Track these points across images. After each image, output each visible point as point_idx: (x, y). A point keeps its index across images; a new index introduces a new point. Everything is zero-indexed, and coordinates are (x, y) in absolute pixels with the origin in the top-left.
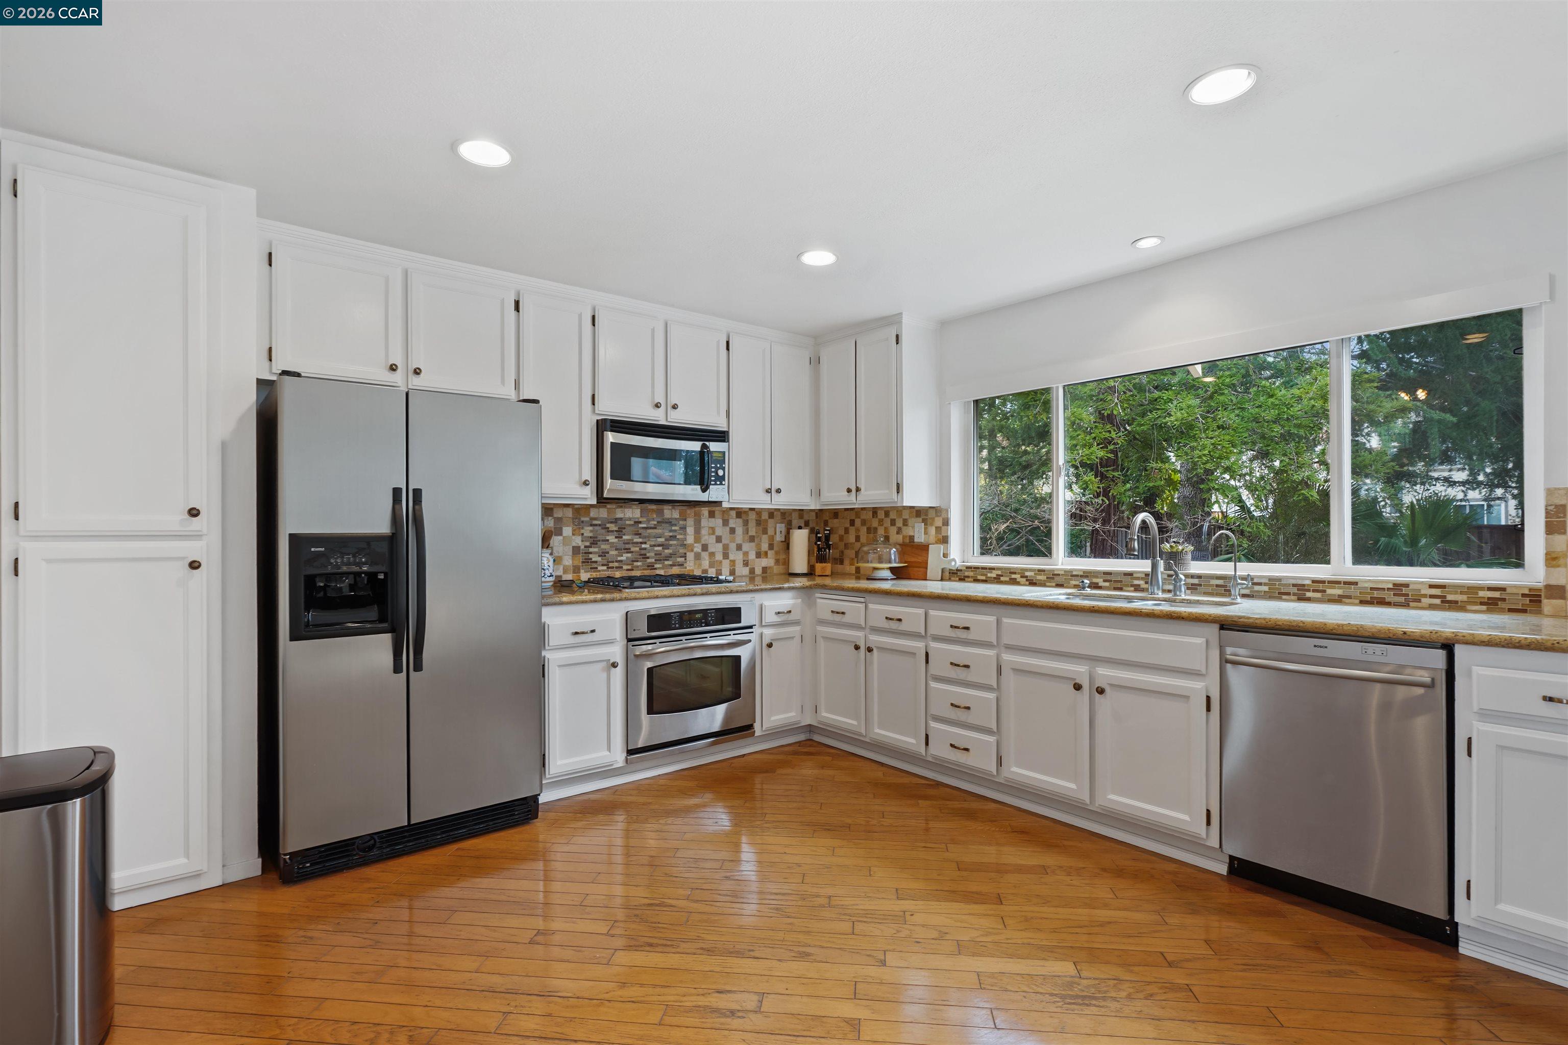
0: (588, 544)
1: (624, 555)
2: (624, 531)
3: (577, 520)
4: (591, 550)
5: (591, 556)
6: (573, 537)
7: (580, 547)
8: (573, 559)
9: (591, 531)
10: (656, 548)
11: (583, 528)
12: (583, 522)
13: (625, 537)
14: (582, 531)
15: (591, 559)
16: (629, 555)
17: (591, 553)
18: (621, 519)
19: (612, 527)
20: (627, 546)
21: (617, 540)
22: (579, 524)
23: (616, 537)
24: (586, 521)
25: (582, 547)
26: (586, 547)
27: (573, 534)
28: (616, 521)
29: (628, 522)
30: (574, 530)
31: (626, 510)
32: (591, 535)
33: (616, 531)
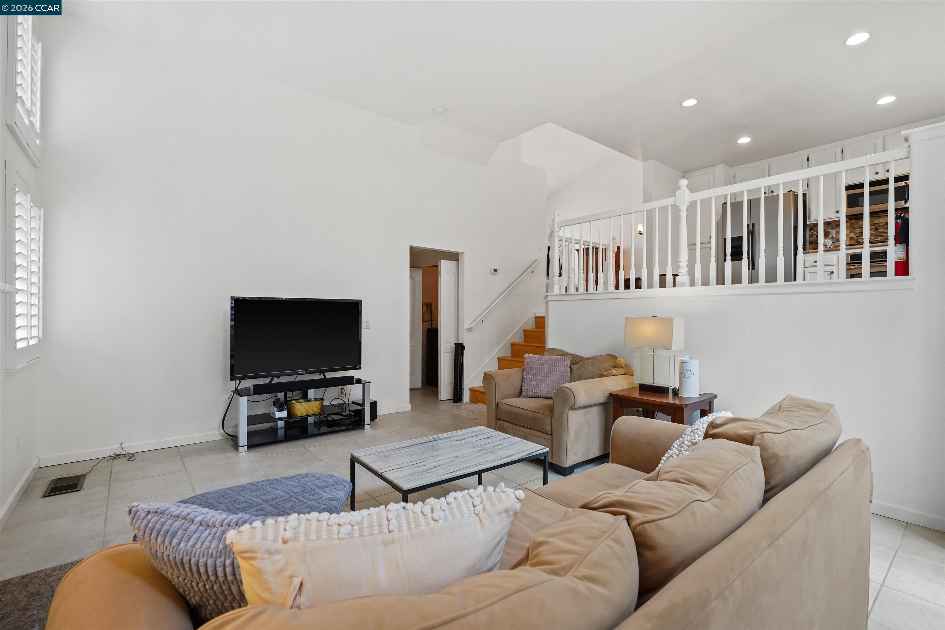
0: (858, 235)
1: (879, 238)
2: (879, 228)
3: (852, 227)
4: (859, 238)
5: (859, 240)
6: (850, 234)
7: (853, 237)
8: (850, 242)
9: (860, 230)
11: (855, 230)
12: (855, 227)
13: (879, 231)
14: (855, 231)
15: (860, 241)
16: (882, 238)
17: (860, 239)
18: (877, 223)
20: (880, 234)
21: (874, 232)
22: (853, 228)
23: (874, 231)
24: (857, 227)
25: (855, 237)
26: (857, 237)
27: (850, 233)
29: (881, 224)
30: (850, 231)
31: (880, 219)
32: (860, 232)
33: (874, 229)
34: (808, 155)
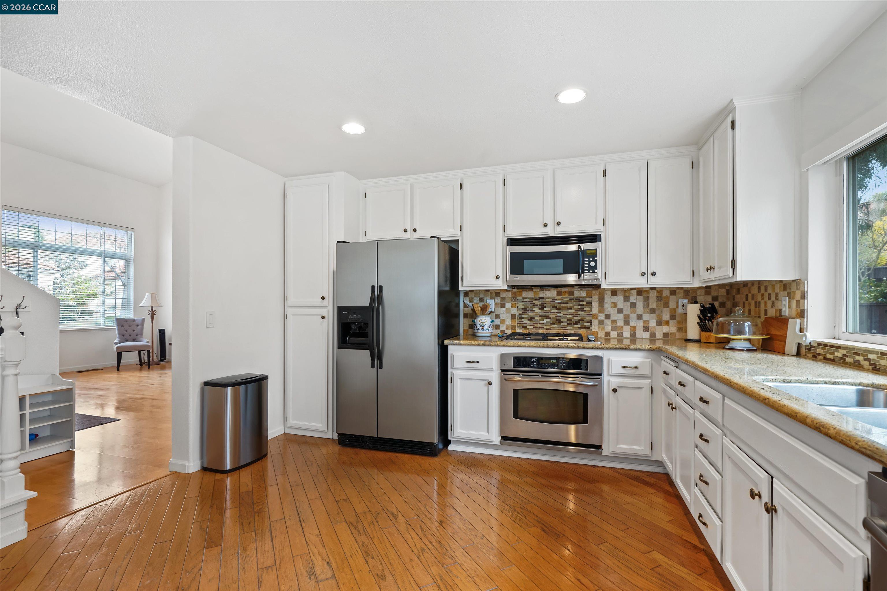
0: (521, 313)
1: (545, 320)
2: (545, 305)
3: (514, 299)
4: (523, 316)
5: (523, 320)
6: (512, 309)
7: (516, 314)
8: (512, 321)
9: (523, 305)
10: (568, 316)
11: (518, 304)
12: (518, 300)
13: (545, 309)
14: (517, 305)
15: (523, 321)
16: (549, 320)
17: (523, 318)
18: (543, 298)
19: (537, 303)
20: (546, 314)
21: (540, 310)
22: (515, 301)
23: (539, 309)
24: (520, 299)
25: (517, 314)
26: (519, 314)
27: (512, 307)
28: (539, 299)
29: (547, 300)
30: (512, 305)
31: (546, 292)
32: (523, 307)
33: (539, 305)
34: (462, 180)
